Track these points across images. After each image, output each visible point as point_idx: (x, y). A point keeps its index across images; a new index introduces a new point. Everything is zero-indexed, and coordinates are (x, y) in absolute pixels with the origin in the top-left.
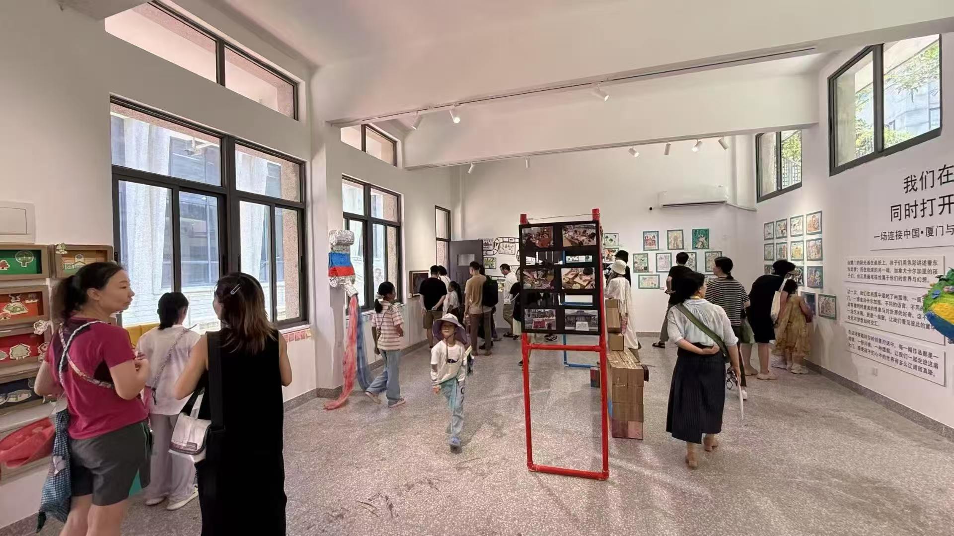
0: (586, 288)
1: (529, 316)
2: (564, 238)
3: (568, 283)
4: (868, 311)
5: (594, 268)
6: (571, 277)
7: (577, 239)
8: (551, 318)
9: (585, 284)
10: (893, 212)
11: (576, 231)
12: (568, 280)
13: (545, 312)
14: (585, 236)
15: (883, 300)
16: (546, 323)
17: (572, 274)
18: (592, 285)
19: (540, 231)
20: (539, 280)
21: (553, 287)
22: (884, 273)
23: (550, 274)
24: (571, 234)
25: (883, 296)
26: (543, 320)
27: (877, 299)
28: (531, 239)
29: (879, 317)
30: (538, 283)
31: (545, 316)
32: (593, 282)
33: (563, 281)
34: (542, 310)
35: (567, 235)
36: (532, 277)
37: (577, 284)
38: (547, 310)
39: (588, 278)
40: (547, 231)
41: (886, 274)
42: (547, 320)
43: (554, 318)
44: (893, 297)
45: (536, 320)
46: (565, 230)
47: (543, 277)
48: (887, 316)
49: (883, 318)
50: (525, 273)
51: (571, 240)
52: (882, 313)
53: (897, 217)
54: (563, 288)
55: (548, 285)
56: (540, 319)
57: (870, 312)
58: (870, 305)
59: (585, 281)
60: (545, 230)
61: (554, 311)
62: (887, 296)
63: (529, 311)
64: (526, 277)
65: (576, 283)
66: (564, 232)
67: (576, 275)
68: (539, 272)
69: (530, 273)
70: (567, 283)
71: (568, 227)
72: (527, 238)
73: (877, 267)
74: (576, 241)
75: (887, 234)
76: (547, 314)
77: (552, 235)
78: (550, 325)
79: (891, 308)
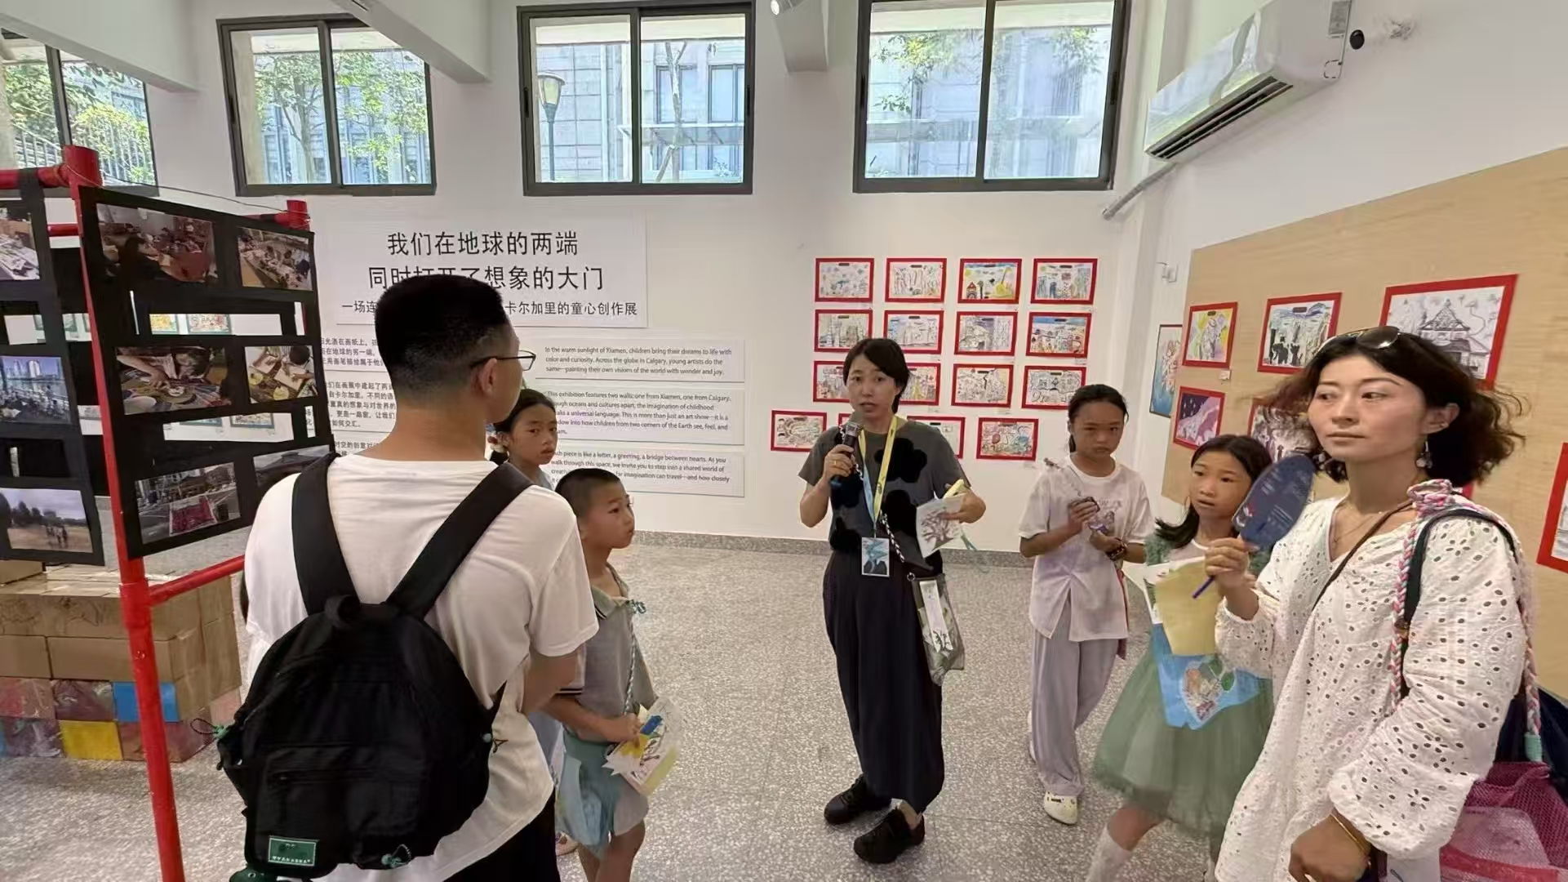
0: (300, 396)
1: (153, 498)
2: (243, 262)
3: (262, 385)
4: (340, 409)
5: (310, 348)
6: (267, 369)
7: (274, 271)
8: (224, 488)
9: (296, 386)
10: (373, 276)
11: (270, 249)
12: (261, 377)
13: (204, 476)
14: (289, 265)
15: (364, 392)
16: (212, 507)
17: (269, 363)
18: (310, 388)
19: (172, 228)
20: (185, 381)
21: (227, 402)
22: (362, 356)
23: (217, 365)
24: (260, 253)
25: (364, 386)
26: (202, 500)
27: (355, 390)
28: (142, 248)
29: (359, 415)
30: (181, 390)
31: (207, 487)
32: (312, 381)
33: (252, 382)
34: (197, 472)
35: (249, 253)
36: (154, 374)
37: (282, 388)
38: (208, 470)
39: (299, 370)
40: (197, 232)
41: (367, 357)
42: (214, 497)
43: (232, 486)
44: (380, 386)
45: (178, 505)
46: (245, 241)
47: (197, 372)
48: (371, 411)
49: (366, 414)
50: (123, 360)
51: (262, 270)
52: (362, 410)
53: (381, 282)
54: (253, 401)
55: (214, 396)
56: (194, 501)
57: (343, 409)
58: (343, 400)
59: (295, 379)
60: (191, 228)
61: (230, 467)
62: (371, 386)
63: (153, 485)
64: (131, 374)
65: (280, 384)
66: (242, 246)
67: (278, 366)
68: (181, 357)
69: (147, 362)
70: (260, 385)
71: (250, 231)
72: (122, 240)
73: (352, 347)
74: (272, 276)
75: (365, 304)
76: (211, 480)
77: (212, 249)
78: (222, 510)
79: (377, 401)
